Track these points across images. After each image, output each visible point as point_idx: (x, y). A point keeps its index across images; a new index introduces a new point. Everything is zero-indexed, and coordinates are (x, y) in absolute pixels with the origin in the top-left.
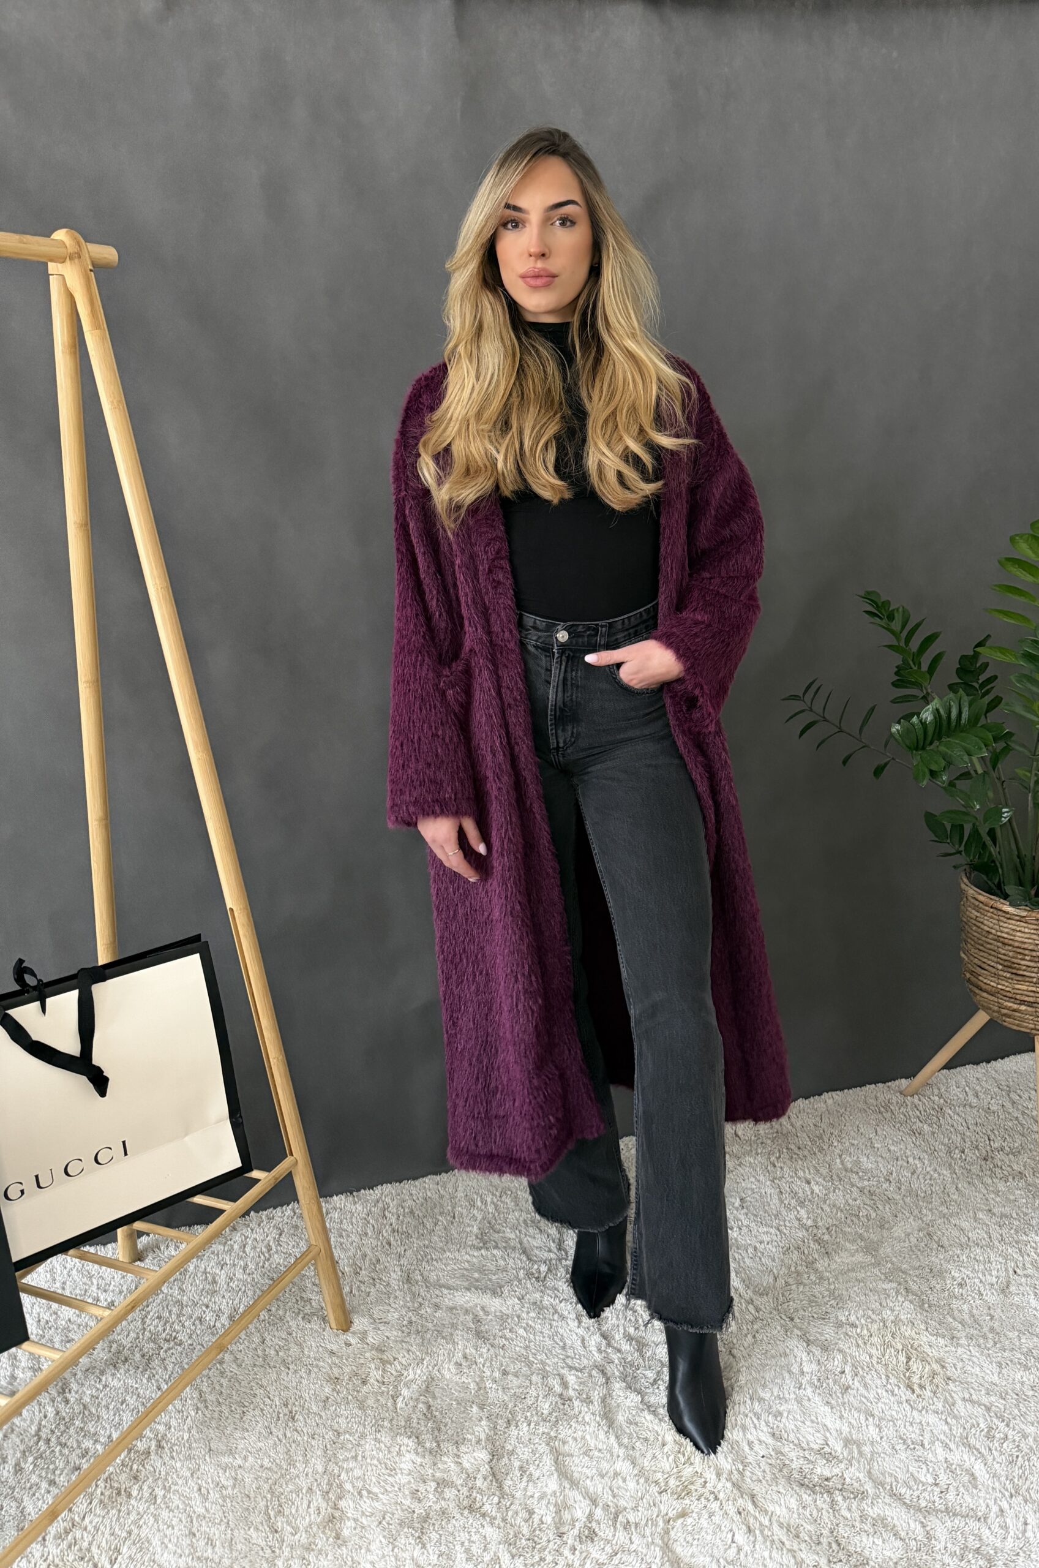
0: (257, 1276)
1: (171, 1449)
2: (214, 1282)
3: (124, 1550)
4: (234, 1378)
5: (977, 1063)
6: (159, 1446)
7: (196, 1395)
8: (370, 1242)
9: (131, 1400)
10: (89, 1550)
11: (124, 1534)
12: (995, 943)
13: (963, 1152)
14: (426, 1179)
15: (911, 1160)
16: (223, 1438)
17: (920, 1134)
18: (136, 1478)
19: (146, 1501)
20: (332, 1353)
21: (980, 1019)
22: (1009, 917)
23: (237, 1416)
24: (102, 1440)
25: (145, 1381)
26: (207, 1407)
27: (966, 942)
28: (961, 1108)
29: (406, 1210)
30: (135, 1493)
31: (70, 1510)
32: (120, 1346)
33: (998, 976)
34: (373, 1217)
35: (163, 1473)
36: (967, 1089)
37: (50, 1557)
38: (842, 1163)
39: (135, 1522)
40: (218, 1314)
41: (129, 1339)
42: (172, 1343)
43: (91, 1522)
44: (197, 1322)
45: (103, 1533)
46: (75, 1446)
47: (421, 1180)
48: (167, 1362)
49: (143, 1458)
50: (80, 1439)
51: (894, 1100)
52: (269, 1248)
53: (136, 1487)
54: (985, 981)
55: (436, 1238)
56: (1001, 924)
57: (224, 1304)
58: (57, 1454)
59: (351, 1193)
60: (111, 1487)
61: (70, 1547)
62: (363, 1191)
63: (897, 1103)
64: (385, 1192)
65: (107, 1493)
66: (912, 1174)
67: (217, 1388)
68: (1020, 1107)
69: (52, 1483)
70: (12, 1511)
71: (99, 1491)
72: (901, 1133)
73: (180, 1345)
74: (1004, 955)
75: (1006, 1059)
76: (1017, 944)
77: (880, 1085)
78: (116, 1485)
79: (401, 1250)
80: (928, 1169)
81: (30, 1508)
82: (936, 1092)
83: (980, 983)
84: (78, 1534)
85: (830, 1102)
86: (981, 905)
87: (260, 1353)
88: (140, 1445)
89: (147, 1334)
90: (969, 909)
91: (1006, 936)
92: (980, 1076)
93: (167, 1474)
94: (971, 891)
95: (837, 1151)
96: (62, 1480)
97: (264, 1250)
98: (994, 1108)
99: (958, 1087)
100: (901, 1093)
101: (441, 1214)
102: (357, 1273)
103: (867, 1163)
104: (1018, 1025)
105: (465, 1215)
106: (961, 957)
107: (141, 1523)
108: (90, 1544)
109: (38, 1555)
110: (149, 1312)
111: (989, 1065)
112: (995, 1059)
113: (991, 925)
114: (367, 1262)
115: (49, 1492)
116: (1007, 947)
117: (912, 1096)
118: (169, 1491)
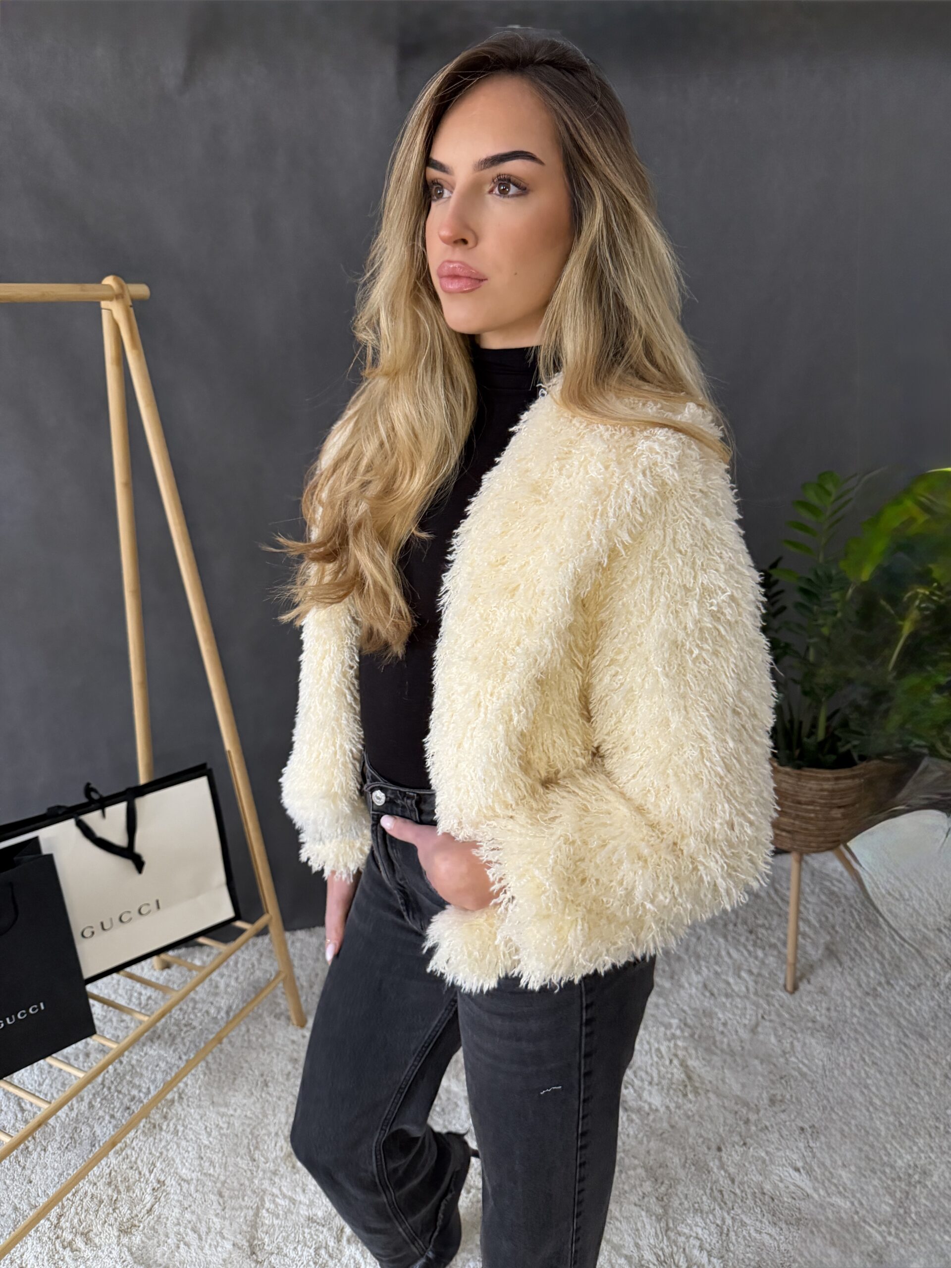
1: (188, 1101)
3: (158, 1164)
6: (181, 1098)
10: (135, 1162)
11: (158, 1154)
16: (222, 1095)
18: (165, 1117)
19: (172, 1133)
23: (231, 1081)
25: (171, 1053)
26: (211, 1073)
31: (125, 1138)
35: (183, 1116)
39: (165, 1147)
43: (137, 1145)
45: (145, 1153)
46: (127, 1092)
49: (170, 1104)
53: (165, 1123)
60: (150, 1123)
65: (148, 1126)
69: (112, 1117)
73: (194, 1029)
108: (137, 1158)
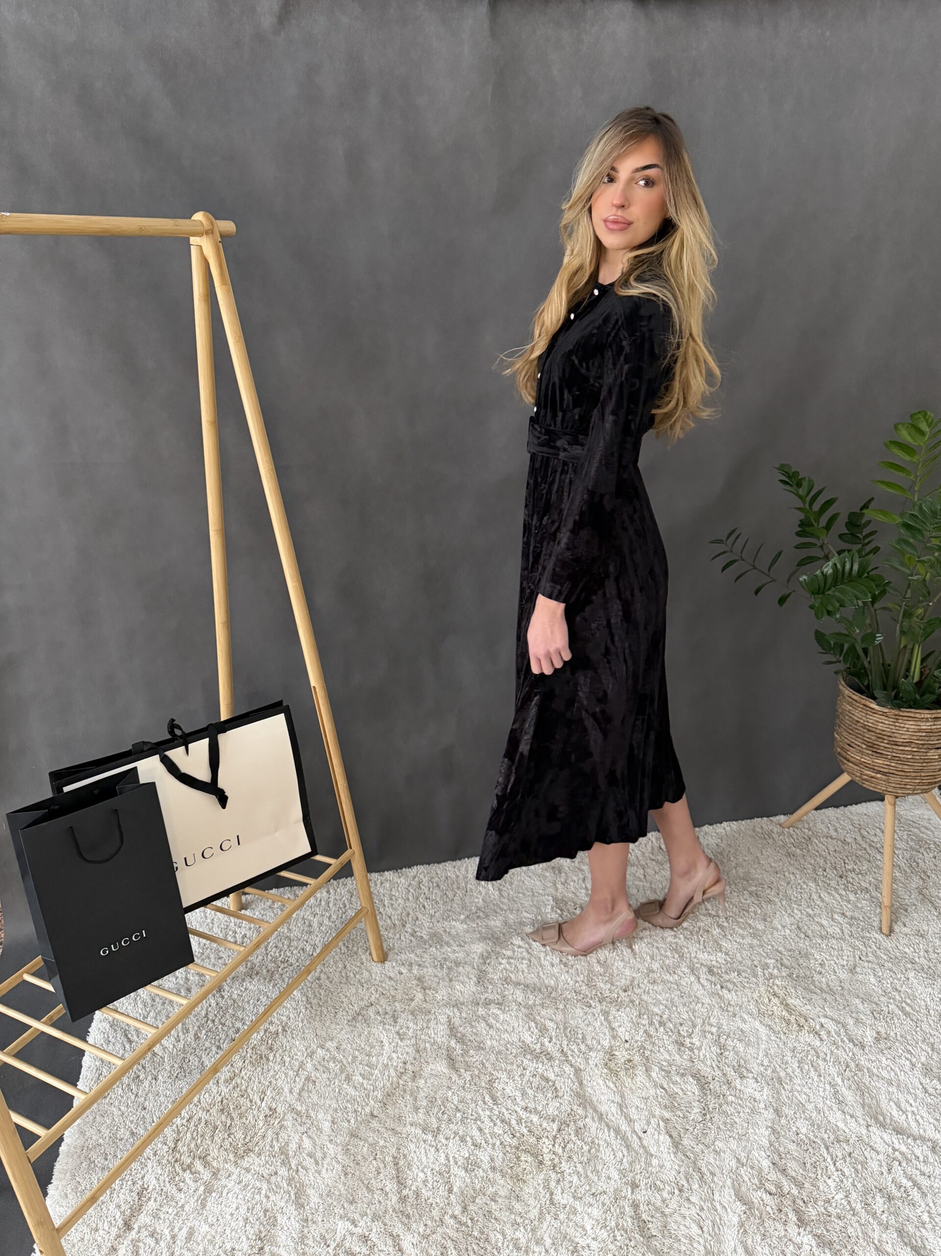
0: (338, 923)
2: (310, 926)
3: (268, 1093)
4: (327, 990)
5: (837, 807)
6: (284, 1030)
7: (304, 999)
8: (411, 904)
9: (264, 999)
10: (246, 1091)
11: (267, 1083)
12: (862, 729)
13: (825, 871)
14: (447, 864)
15: (787, 874)
16: (324, 1029)
17: (793, 856)
18: (271, 1049)
19: (279, 1064)
20: (390, 978)
21: (844, 779)
22: (875, 712)
23: (332, 1015)
24: (248, 1023)
25: (271, 988)
26: (312, 1007)
27: (839, 726)
28: (825, 839)
29: (435, 885)
30: (271, 1058)
31: (232, 1065)
32: (253, 964)
33: (862, 753)
34: (412, 888)
35: (288, 1047)
36: (829, 825)
37: (223, 1093)
38: (737, 872)
39: (273, 1076)
40: (314, 947)
41: (258, 960)
42: (286, 965)
43: (246, 1074)
44: (301, 952)
45: (254, 1082)
46: (231, 1026)
47: (443, 864)
48: (284, 976)
49: (275, 1036)
50: (234, 1021)
51: (775, 830)
52: (345, 906)
53: (272, 1054)
54: (852, 755)
55: (455, 905)
56: (868, 716)
57: (318, 940)
58: (220, 1030)
59: (397, 870)
60: (256, 1053)
61: (234, 1088)
62: (404, 869)
63: (778, 832)
64: (419, 871)
65: (254, 1057)
66: (788, 883)
67: (318, 995)
68: (868, 840)
69: (219, 1047)
70: (196, 1063)
71: (249, 1055)
72: (780, 854)
73: (291, 966)
74: (868, 738)
75: (859, 805)
76: (878, 731)
77: (765, 819)
78: (259, 1052)
79: (432, 912)
80: (799, 881)
81: (207, 1063)
82: (806, 826)
83: (848, 756)
84: (239, 1081)
85: (728, 829)
86: (854, 702)
87: (343, 974)
88: (272, 1029)
89: (270, 957)
90: (845, 704)
91: (871, 725)
92: (839, 816)
93: (291, 1048)
94: (847, 692)
95: (734, 864)
96: (225, 1046)
97: (342, 906)
98: (849, 840)
99: (822, 824)
100: (780, 825)
101: (458, 888)
102: (404, 926)
103: (756, 874)
104: (873, 787)
105: (474, 891)
106: (834, 736)
107: (277, 1077)
108: (247, 1087)
109: (215, 1091)
110: (269, 943)
111: (846, 809)
112: (851, 805)
113: (860, 716)
114: (410, 919)
115: (217, 1053)
116: (871, 733)
117: (789, 828)
118: (293, 1059)
